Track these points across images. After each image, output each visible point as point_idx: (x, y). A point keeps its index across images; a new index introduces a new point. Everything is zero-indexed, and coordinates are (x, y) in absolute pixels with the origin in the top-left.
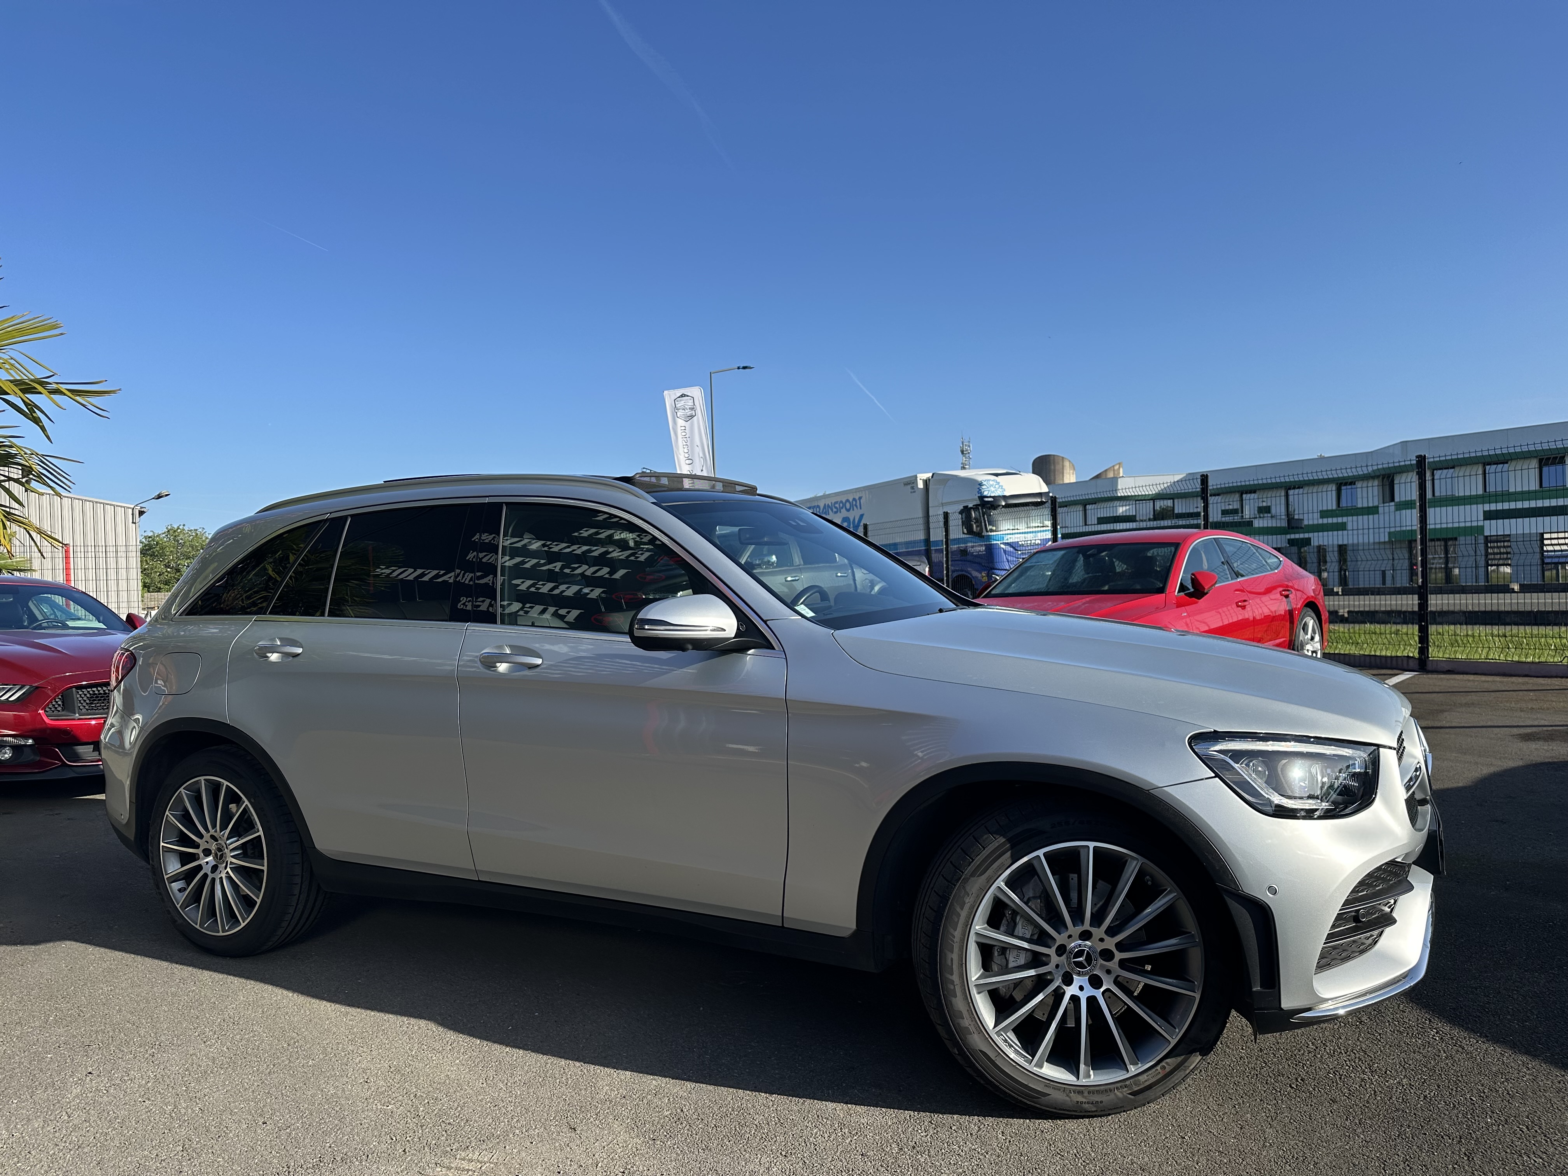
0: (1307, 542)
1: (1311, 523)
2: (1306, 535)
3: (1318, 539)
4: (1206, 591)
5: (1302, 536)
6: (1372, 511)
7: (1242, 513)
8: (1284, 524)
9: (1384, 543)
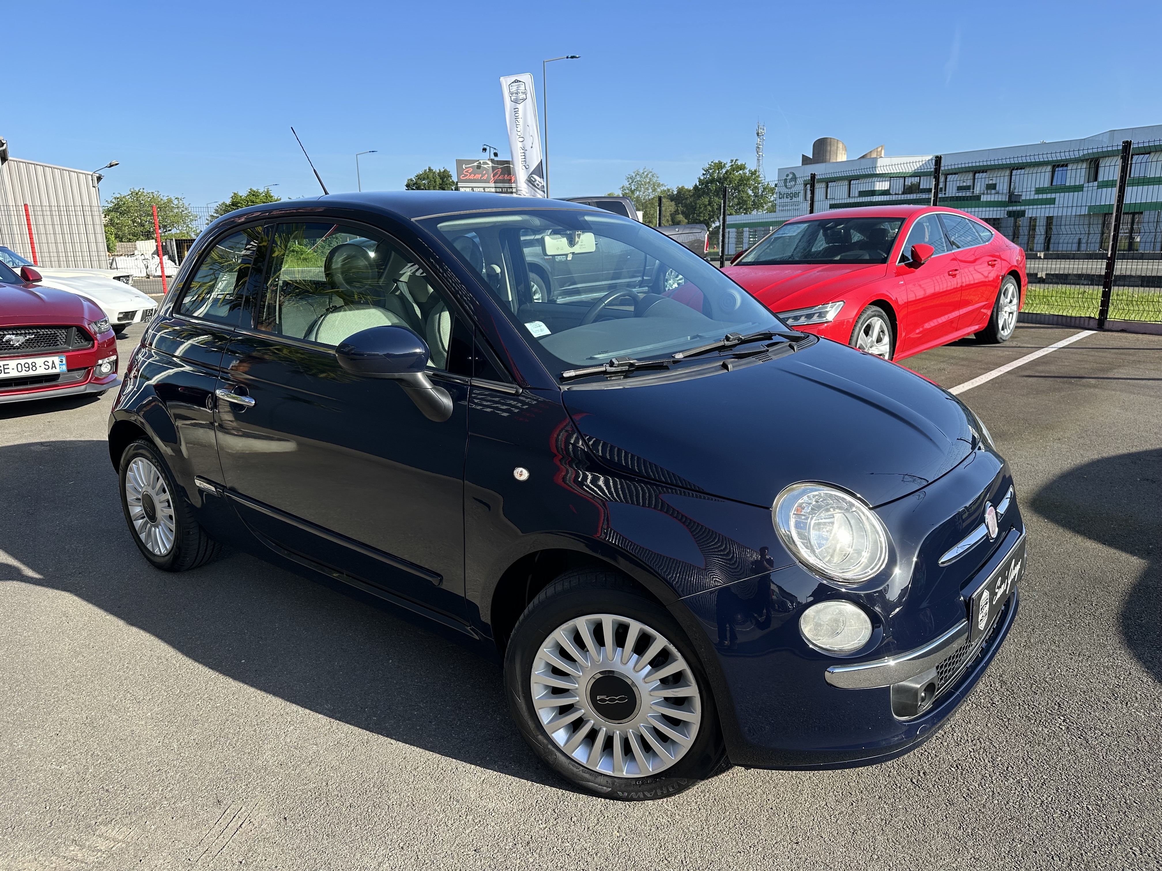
0: (1022, 213)
1: (1028, 198)
2: (1023, 208)
3: (1031, 212)
4: (922, 262)
5: (1019, 208)
6: (1079, 188)
7: (973, 189)
8: (1005, 198)
9: (1085, 215)
